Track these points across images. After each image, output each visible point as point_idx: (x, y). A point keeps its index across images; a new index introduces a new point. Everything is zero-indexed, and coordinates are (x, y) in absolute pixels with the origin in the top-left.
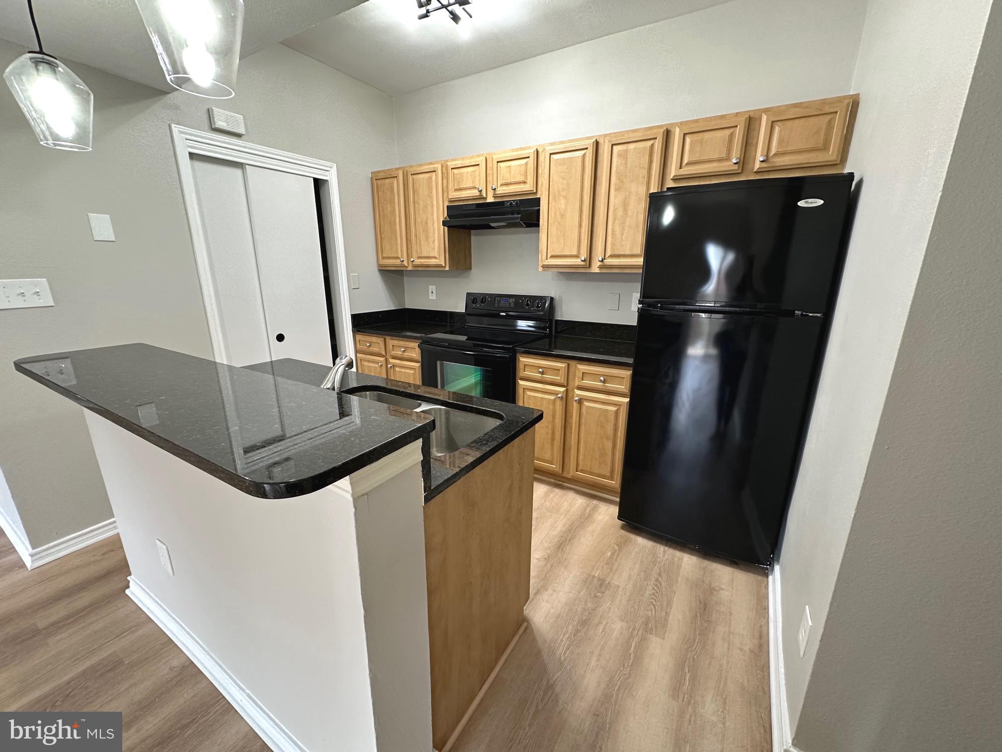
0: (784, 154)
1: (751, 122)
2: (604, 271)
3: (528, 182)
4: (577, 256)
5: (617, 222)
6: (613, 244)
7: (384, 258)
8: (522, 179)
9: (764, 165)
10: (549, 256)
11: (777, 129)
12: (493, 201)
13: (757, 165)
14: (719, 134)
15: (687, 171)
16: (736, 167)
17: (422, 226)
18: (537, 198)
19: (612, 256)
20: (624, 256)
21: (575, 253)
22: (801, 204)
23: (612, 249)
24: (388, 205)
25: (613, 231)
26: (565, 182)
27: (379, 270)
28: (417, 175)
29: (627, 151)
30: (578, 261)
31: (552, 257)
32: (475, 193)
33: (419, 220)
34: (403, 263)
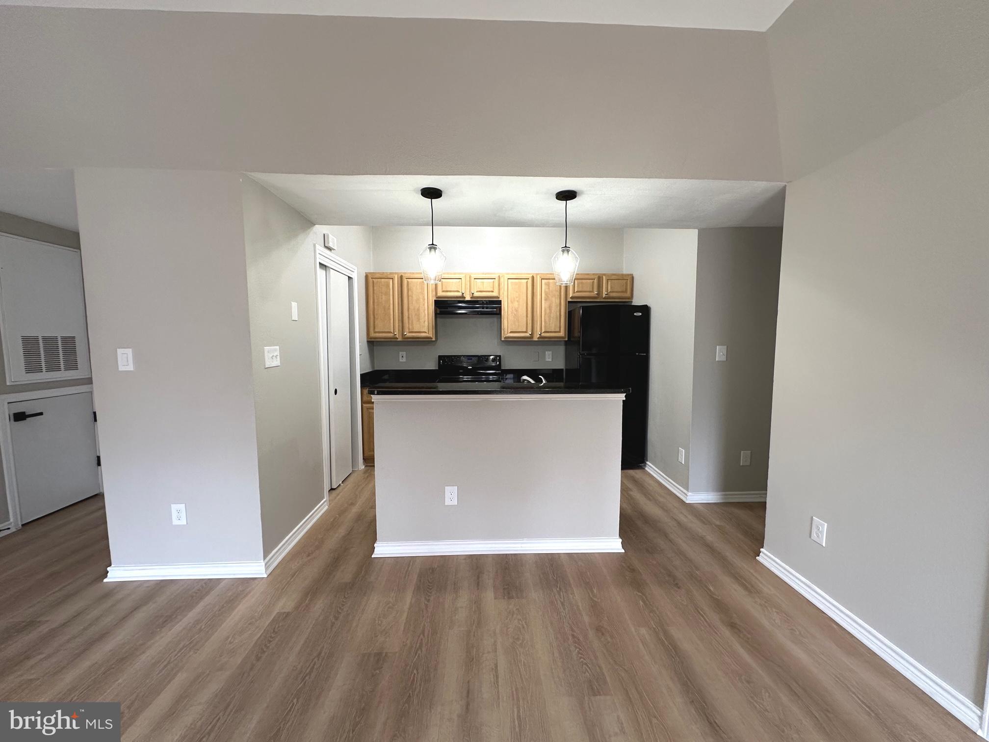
0: (613, 292)
1: (600, 278)
2: (540, 340)
3: (495, 291)
4: (526, 332)
5: (547, 315)
6: (545, 327)
7: (375, 332)
8: (491, 290)
9: (607, 296)
10: (509, 332)
11: (609, 283)
12: (470, 299)
13: (604, 296)
14: (588, 281)
15: (577, 294)
16: (596, 295)
17: (415, 312)
18: (498, 301)
19: (545, 332)
20: (551, 332)
21: (525, 330)
22: (635, 314)
23: (545, 329)
24: (383, 296)
25: (545, 320)
26: (517, 294)
27: (368, 341)
28: (411, 280)
29: (549, 282)
30: (527, 335)
31: (511, 332)
32: (459, 294)
33: (411, 307)
34: (396, 336)
